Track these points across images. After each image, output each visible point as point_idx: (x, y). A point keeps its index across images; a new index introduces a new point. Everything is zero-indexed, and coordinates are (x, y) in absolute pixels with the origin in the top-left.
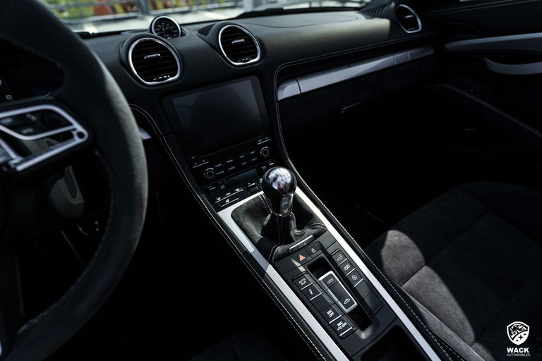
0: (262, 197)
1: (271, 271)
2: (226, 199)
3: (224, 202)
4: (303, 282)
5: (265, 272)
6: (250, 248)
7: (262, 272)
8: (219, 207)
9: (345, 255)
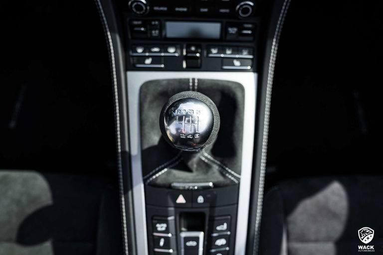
0: (193, 82)
1: (139, 191)
2: (148, 57)
3: (142, 59)
4: (161, 227)
5: (132, 188)
6: (135, 150)
7: (129, 186)
8: (134, 65)
9: (233, 227)
